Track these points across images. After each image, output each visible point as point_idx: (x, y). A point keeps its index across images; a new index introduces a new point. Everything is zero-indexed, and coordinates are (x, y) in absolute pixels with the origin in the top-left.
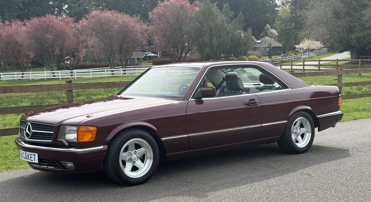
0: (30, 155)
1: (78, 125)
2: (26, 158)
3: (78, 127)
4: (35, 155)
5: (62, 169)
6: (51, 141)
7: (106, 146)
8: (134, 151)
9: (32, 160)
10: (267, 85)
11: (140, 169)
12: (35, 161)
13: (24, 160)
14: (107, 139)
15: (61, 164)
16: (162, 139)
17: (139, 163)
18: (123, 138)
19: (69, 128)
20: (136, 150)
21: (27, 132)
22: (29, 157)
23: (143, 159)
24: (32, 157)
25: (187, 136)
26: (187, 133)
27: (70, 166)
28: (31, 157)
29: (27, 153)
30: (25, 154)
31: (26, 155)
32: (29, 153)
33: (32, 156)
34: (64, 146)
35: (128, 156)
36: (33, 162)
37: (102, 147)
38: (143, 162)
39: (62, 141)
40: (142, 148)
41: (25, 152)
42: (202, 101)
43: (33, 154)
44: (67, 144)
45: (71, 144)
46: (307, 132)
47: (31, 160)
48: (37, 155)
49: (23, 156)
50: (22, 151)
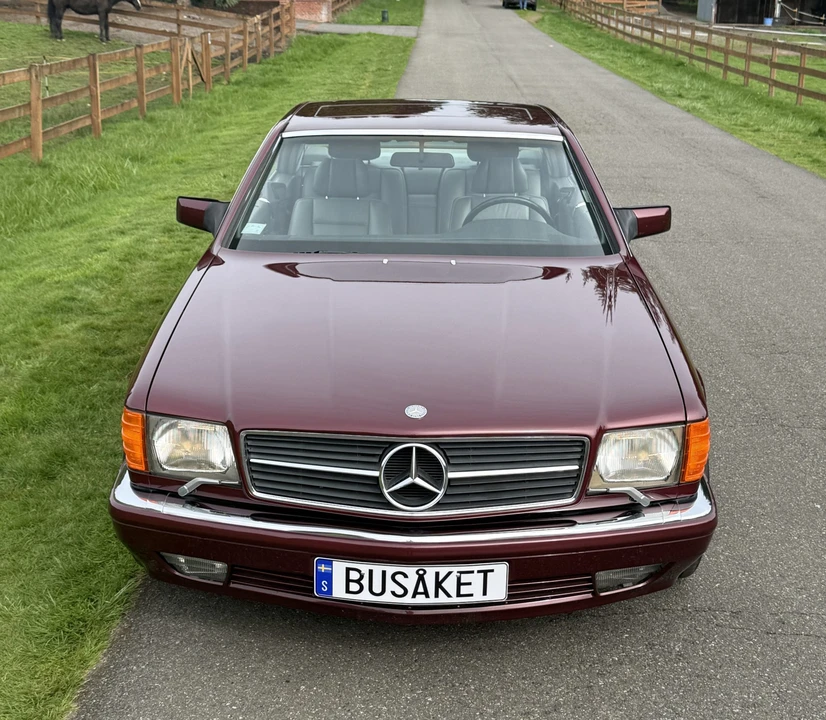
2: (415, 593)
4: (485, 573)
9: (472, 595)
12: (485, 593)
13: (408, 600)
24: (470, 584)
28: (459, 584)
29: (430, 572)
30: (413, 578)
31: (421, 578)
32: (443, 570)
33: (465, 578)
36: (478, 597)
43: (476, 568)
44: (647, 500)
47: (459, 595)
48: (500, 572)
49: (391, 586)
50: (378, 569)
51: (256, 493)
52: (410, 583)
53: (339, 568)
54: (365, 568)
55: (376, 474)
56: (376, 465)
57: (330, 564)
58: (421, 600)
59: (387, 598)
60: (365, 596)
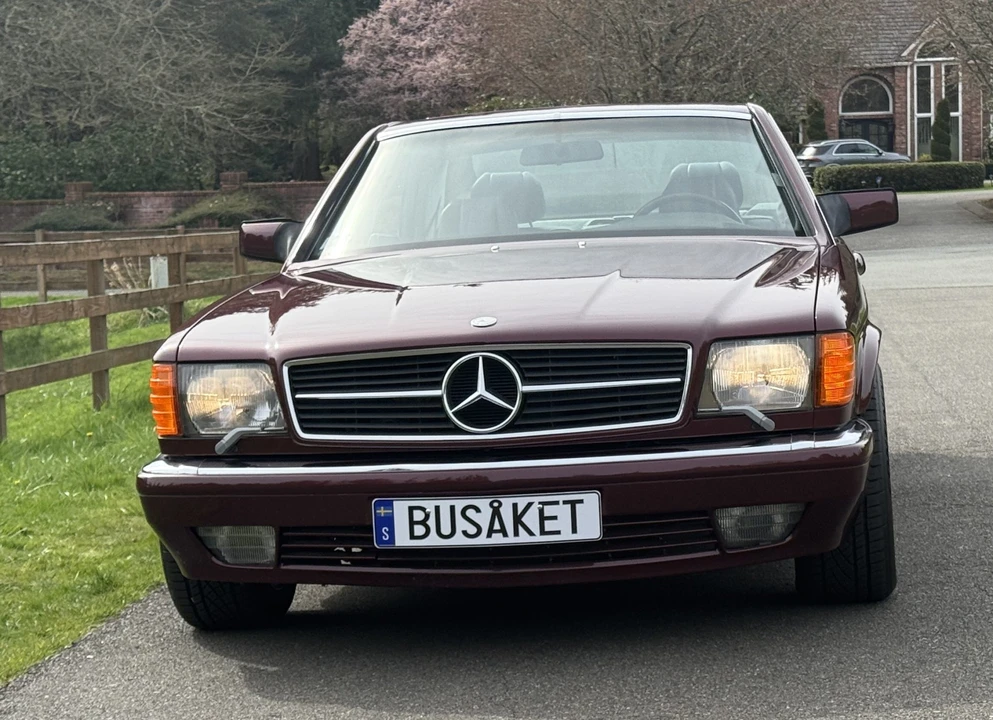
0: (534, 507)
1: (814, 333)
2: (491, 531)
4: (573, 504)
5: (717, 552)
6: (677, 418)
9: (558, 532)
12: (574, 530)
13: (482, 540)
22: (531, 519)
24: (555, 518)
28: (543, 518)
29: (507, 503)
30: (487, 512)
31: (496, 513)
32: (522, 501)
33: (549, 511)
36: (567, 536)
41: (484, 503)
43: (561, 498)
47: (543, 532)
48: (592, 501)
49: (462, 527)
50: (445, 505)
51: (304, 435)
52: (484, 520)
53: (401, 507)
54: (430, 505)
57: (390, 505)
58: (498, 539)
59: (459, 540)
60: (433, 541)
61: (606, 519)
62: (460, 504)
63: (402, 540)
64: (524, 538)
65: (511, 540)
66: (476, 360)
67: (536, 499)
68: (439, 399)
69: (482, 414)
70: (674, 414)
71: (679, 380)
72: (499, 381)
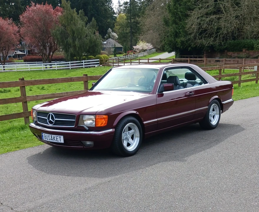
0: (56, 137)
1: (95, 115)
2: (51, 140)
3: (95, 116)
4: (60, 137)
5: (83, 147)
6: (74, 126)
7: (114, 130)
8: (128, 132)
10: (190, 81)
11: (131, 145)
13: (50, 141)
14: (114, 125)
15: (82, 143)
16: (144, 123)
17: (130, 141)
18: (123, 123)
19: (87, 117)
20: (129, 132)
21: (50, 121)
22: (55, 138)
23: (132, 138)
25: (157, 120)
26: (156, 118)
27: (88, 145)
28: (57, 139)
29: (53, 136)
30: (51, 137)
31: (52, 137)
32: (54, 136)
33: (57, 138)
34: (84, 130)
35: (125, 136)
36: (59, 142)
37: (111, 130)
38: (133, 140)
39: (83, 127)
40: (132, 130)
41: (50, 135)
42: (163, 94)
43: (58, 136)
44: (87, 129)
45: (91, 129)
46: (217, 114)
47: (57, 141)
48: (62, 137)
49: (49, 138)
50: (47, 135)
51: (38, 122)
52: (50, 137)
53: (44, 134)
54: (46, 134)
55: (46, 118)
56: (46, 117)
57: (43, 134)
58: (52, 141)
59: (48, 140)
60: (46, 140)
61: (64, 140)
62: (48, 135)
63: (44, 139)
64: (55, 141)
65: (53, 141)
66: (50, 114)
67: (56, 136)
68: (46, 119)
69: (51, 122)
70: (73, 125)
71: (74, 120)
72: (52, 118)
